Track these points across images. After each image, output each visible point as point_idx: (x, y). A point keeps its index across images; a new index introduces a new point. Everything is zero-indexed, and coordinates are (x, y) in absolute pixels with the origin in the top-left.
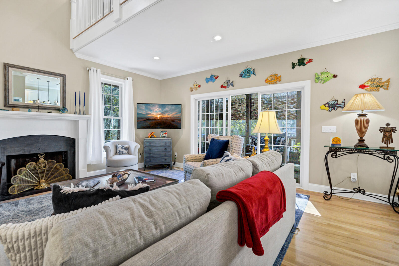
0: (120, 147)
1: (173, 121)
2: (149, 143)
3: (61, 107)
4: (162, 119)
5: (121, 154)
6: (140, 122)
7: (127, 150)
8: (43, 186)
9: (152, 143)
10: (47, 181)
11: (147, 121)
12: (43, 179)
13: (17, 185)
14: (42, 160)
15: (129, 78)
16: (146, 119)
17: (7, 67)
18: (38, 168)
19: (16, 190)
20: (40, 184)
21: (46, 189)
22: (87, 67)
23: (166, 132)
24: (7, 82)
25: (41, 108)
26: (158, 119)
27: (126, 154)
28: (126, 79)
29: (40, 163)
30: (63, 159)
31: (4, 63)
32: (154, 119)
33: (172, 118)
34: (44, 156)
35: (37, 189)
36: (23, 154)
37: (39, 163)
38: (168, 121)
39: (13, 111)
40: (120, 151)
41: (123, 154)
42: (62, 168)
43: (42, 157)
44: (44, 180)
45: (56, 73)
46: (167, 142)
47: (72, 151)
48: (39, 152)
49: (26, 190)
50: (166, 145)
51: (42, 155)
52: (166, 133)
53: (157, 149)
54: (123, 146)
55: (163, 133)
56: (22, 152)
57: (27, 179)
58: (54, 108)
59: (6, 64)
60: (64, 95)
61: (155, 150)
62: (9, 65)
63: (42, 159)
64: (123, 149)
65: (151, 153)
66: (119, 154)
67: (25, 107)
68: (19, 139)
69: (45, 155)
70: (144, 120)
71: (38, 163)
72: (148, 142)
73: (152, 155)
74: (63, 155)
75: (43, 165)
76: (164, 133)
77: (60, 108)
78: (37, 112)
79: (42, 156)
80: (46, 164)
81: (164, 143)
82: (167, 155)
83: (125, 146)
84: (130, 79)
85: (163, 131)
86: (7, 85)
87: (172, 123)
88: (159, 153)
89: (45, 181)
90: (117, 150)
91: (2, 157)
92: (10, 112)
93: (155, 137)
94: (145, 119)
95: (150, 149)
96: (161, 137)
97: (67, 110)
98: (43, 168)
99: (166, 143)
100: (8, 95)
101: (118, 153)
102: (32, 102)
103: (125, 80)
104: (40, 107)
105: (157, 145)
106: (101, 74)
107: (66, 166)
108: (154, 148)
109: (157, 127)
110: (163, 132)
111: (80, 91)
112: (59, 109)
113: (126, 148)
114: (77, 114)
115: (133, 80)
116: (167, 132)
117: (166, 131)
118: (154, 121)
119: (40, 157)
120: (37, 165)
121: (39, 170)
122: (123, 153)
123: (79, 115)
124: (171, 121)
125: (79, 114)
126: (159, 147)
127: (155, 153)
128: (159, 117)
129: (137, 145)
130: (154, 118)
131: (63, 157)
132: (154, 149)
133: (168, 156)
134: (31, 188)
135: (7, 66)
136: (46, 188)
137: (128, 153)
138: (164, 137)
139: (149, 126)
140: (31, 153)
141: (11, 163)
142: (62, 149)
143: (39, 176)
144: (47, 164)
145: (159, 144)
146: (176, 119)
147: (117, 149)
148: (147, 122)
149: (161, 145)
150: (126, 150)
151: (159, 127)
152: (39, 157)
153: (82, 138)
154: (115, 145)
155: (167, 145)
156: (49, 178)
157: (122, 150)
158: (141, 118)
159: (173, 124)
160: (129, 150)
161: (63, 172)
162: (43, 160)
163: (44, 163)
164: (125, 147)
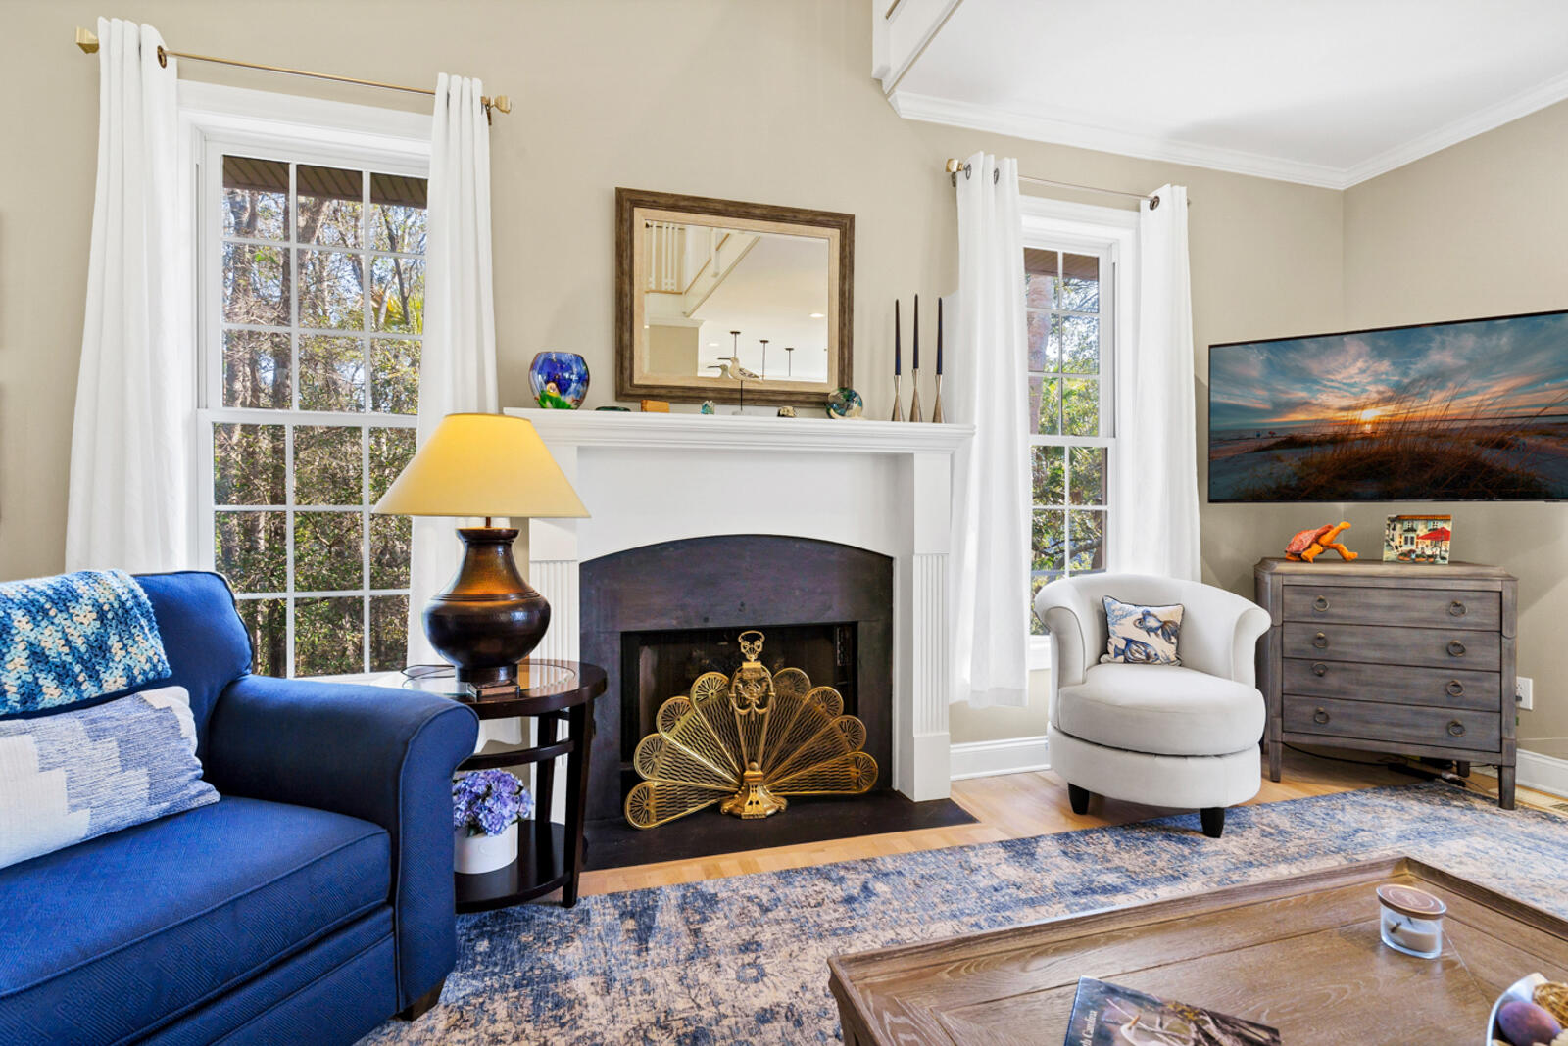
0: (1130, 614)
1: (1500, 444)
2: (1309, 600)
3: (833, 390)
4: (1393, 431)
5: (1136, 661)
6: (1227, 461)
7: (1174, 640)
8: (757, 803)
9: (1337, 599)
10: (772, 776)
11: (1277, 452)
12: (755, 765)
13: (656, 784)
14: (752, 664)
15: (1164, 192)
16: (1273, 441)
17: (627, 205)
18: (735, 706)
19: (652, 804)
20: (743, 785)
21: (770, 821)
22: (949, 160)
23: (1440, 525)
24: (627, 281)
25: (749, 396)
26: (1366, 438)
27: (1169, 662)
28: (1145, 204)
29: (745, 682)
30: (838, 662)
31: (617, 188)
32: (1335, 440)
33: (1488, 423)
34: (759, 643)
35: (730, 813)
36: (679, 627)
37: (742, 680)
38: (1448, 446)
39: (646, 411)
40: (1129, 641)
41: (1149, 660)
42: (834, 715)
43: (752, 651)
44: (760, 773)
45: (812, 212)
46: (1468, 599)
47: (879, 627)
48: (743, 624)
49: (690, 810)
50: (1463, 619)
51: (752, 639)
52: (1437, 536)
53: (1380, 646)
54: (1148, 614)
55: (1413, 530)
56: (677, 618)
57: (695, 755)
58: (801, 398)
59: (624, 194)
60: (844, 325)
61: (1358, 646)
62: (633, 198)
63: (753, 657)
64: (1149, 630)
65: (1326, 669)
66: (1126, 661)
67: (691, 394)
68: (665, 554)
69: (763, 638)
70: (1254, 444)
71: (735, 681)
72: (1303, 589)
73: (1332, 681)
74: (838, 643)
75: (757, 690)
76: (1422, 529)
77: (827, 394)
78: (734, 414)
79: (752, 643)
80: (768, 685)
81: (1443, 604)
82: (1469, 694)
83: (1163, 613)
84: (1173, 197)
85: (1413, 518)
86: (627, 295)
87: (1488, 455)
88: (1400, 672)
89: (765, 777)
90: (1106, 635)
91: (605, 639)
92: (634, 418)
93: (1345, 560)
94: (1265, 443)
95: (1321, 642)
96: (1392, 562)
97: (861, 404)
98: (757, 706)
99: (1457, 605)
100: (629, 343)
101: (1117, 655)
102: (717, 373)
103: (1138, 209)
104: (749, 391)
105: (1377, 616)
106: (1022, 192)
107: (851, 707)
108: (1352, 634)
109: (1359, 490)
110: (1407, 525)
111: (916, 297)
112: (823, 399)
113: (1166, 623)
114: (904, 420)
115: (1188, 204)
116: (1448, 527)
117: (1446, 519)
118: (1329, 450)
119: (745, 648)
120: (733, 688)
121: (741, 716)
122: (1148, 656)
123: (912, 424)
124: (1478, 443)
125: (912, 420)
126: (1400, 632)
127: (1359, 671)
128: (1377, 423)
129: (1247, 611)
130: (1329, 431)
131: (838, 652)
132: (1349, 644)
133: (1473, 706)
134: (710, 802)
135: (629, 203)
136: (769, 812)
137: (1180, 661)
138: (1431, 559)
139: (1293, 483)
140: (711, 624)
141: (638, 665)
142: (835, 611)
143: (740, 747)
144: (772, 689)
145: (1391, 608)
146: (1524, 430)
147: (1111, 627)
148: (1278, 459)
149: (1415, 615)
150: (1167, 635)
151: (1372, 488)
152: (743, 651)
153: (927, 556)
154: (1093, 602)
155: (1470, 618)
156: (779, 761)
157: (1139, 635)
158: (1240, 437)
159: (1498, 466)
160: (1185, 640)
161: (842, 736)
162: (759, 665)
163: (760, 681)
164: (1163, 619)
